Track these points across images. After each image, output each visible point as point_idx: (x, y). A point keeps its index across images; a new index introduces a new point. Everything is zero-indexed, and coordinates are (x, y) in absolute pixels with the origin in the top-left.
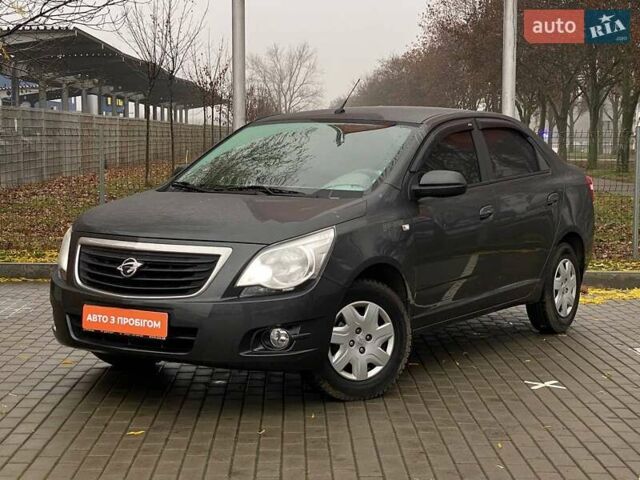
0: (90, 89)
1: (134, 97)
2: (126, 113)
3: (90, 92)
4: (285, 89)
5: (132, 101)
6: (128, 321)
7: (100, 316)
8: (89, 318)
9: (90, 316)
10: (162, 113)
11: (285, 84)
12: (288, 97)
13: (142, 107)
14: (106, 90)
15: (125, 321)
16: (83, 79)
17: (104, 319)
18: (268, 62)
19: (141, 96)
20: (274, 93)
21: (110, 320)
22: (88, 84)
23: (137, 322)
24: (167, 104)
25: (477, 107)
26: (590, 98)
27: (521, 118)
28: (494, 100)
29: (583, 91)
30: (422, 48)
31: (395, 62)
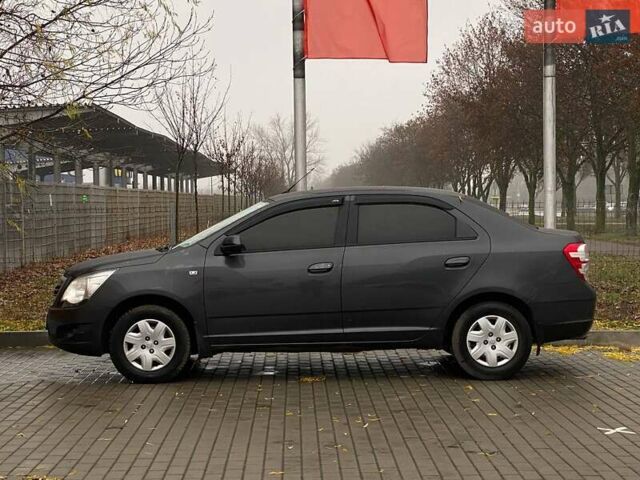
0: (102, 162)
1: (142, 169)
2: (135, 184)
3: (101, 164)
4: (288, 158)
5: (141, 172)
10: (169, 183)
11: (288, 153)
12: (291, 165)
14: (115, 163)
16: (95, 152)
18: (270, 132)
19: (149, 168)
20: (277, 162)
22: (100, 156)
24: (174, 175)
25: (481, 173)
26: (596, 163)
27: (527, 184)
28: (499, 166)
29: (589, 157)
30: (426, 116)
31: (399, 130)
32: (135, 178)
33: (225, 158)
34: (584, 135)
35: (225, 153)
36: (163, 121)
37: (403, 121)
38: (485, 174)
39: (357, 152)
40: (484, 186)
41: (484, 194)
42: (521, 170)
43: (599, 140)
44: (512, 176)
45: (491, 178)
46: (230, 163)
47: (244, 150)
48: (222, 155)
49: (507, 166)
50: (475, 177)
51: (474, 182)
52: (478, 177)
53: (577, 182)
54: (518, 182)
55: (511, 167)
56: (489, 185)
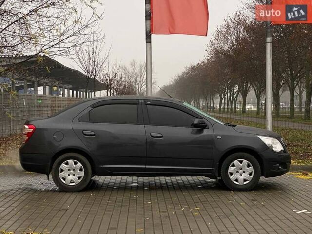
0: (47, 83)
1: (67, 87)
2: (63, 94)
4: (138, 82)
5: (66, 88)
10: (80, 94)
11: (138, 79)
12: (140, 85)
13: (71, 91)
14: (54, 83)
16: (44, 79)
18: (130, 69)
19: (70, 86)
20: (133, 84)
22: (46, 81)
24: (82, 90)
25: (233, 89)
26: (290, 84)
27: (256, 94)
28: (242, 86)
29: (287, 81)
30: (206, 62)
31: (193, 68)
32: (64, 91)
33: (108, 81)
34: (284, 71)
35: (109, 79)
36: (79, 63)
37: (195, 64)
39: (172, 79)
40: (235, 95)
41: (235, 100)
42: (253, 87)
43: (291, 73)
44: (248, 91)
45: (238, 92)
46: (111, 84)
47: (118, 78)
48: (107, 80)
49: (246, 86)
50: (231, 91)
51: (230, 93)
52: (232, 91)
53: (280, 93)
54: (252, 94)
55: (248, 86)
56: (237, 95)
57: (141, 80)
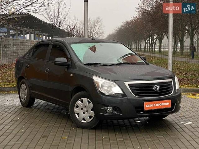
1: (45, 35)
3: (31, 33)
6: (160, 104)
7: (150, 105)
8: (147, 106)
9: (147, 105)
11: (92, 30)
12: (93, 34)
13: (47, 37)
14: (36, 32)
15: (158, 105)
17: (152, 105)
19: (47, 34)
21: (154, 105)
22: (31, 30)
23: (162, 104)
26: (190, 33)
28: (159, 35)
29: (188, 31)
30: (136, 18)
31: (127, 23)
32: (43, 37)
33: (70, 31)
35: (70, 29)
36: (48, 18)
37: (129, 20)
38: (155, 37)
39: (114, 30)
40: (154, 41)
41: (154, 44)
42: (166, 36)
44: (163, 38)
49: (162, 35)
50: (152, 38)
51: (151, 40)
52: (153, 38)
53: (185, 40)
56: (156, 41)
57: (94, 30)
